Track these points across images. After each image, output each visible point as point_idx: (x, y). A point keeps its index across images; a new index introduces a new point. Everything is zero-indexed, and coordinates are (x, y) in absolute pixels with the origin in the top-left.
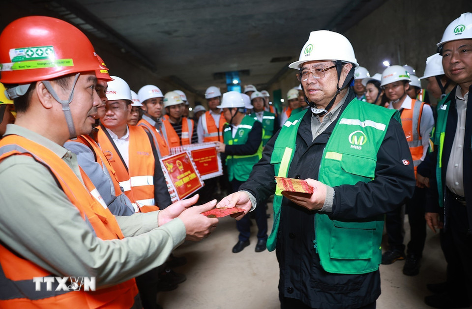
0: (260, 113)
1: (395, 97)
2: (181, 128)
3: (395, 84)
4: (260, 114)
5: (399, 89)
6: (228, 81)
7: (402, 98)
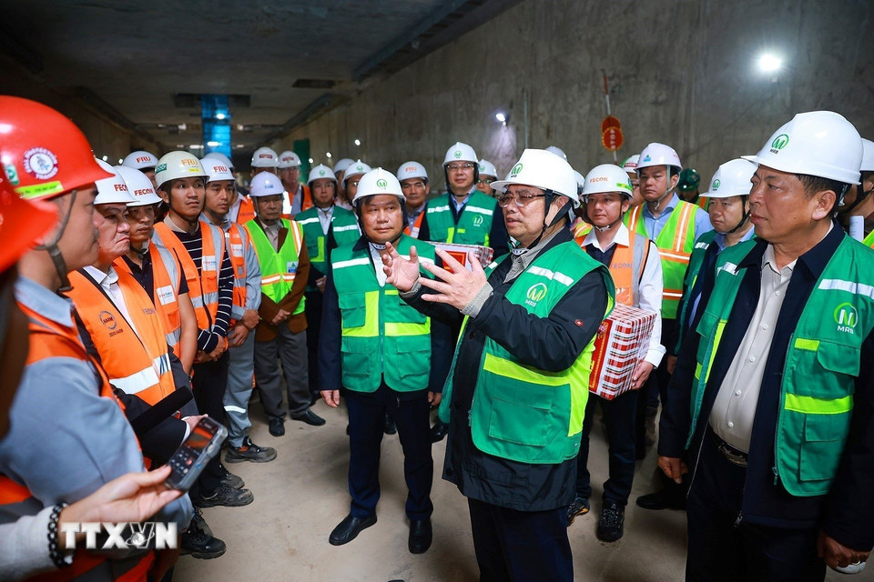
0: (326, 209)
1: (603, 221)
2: (200, 244)
3: (608, 197)
4: (326, 212)
5: (612, 207)
6: (205, 113)
7: (613, 225)
